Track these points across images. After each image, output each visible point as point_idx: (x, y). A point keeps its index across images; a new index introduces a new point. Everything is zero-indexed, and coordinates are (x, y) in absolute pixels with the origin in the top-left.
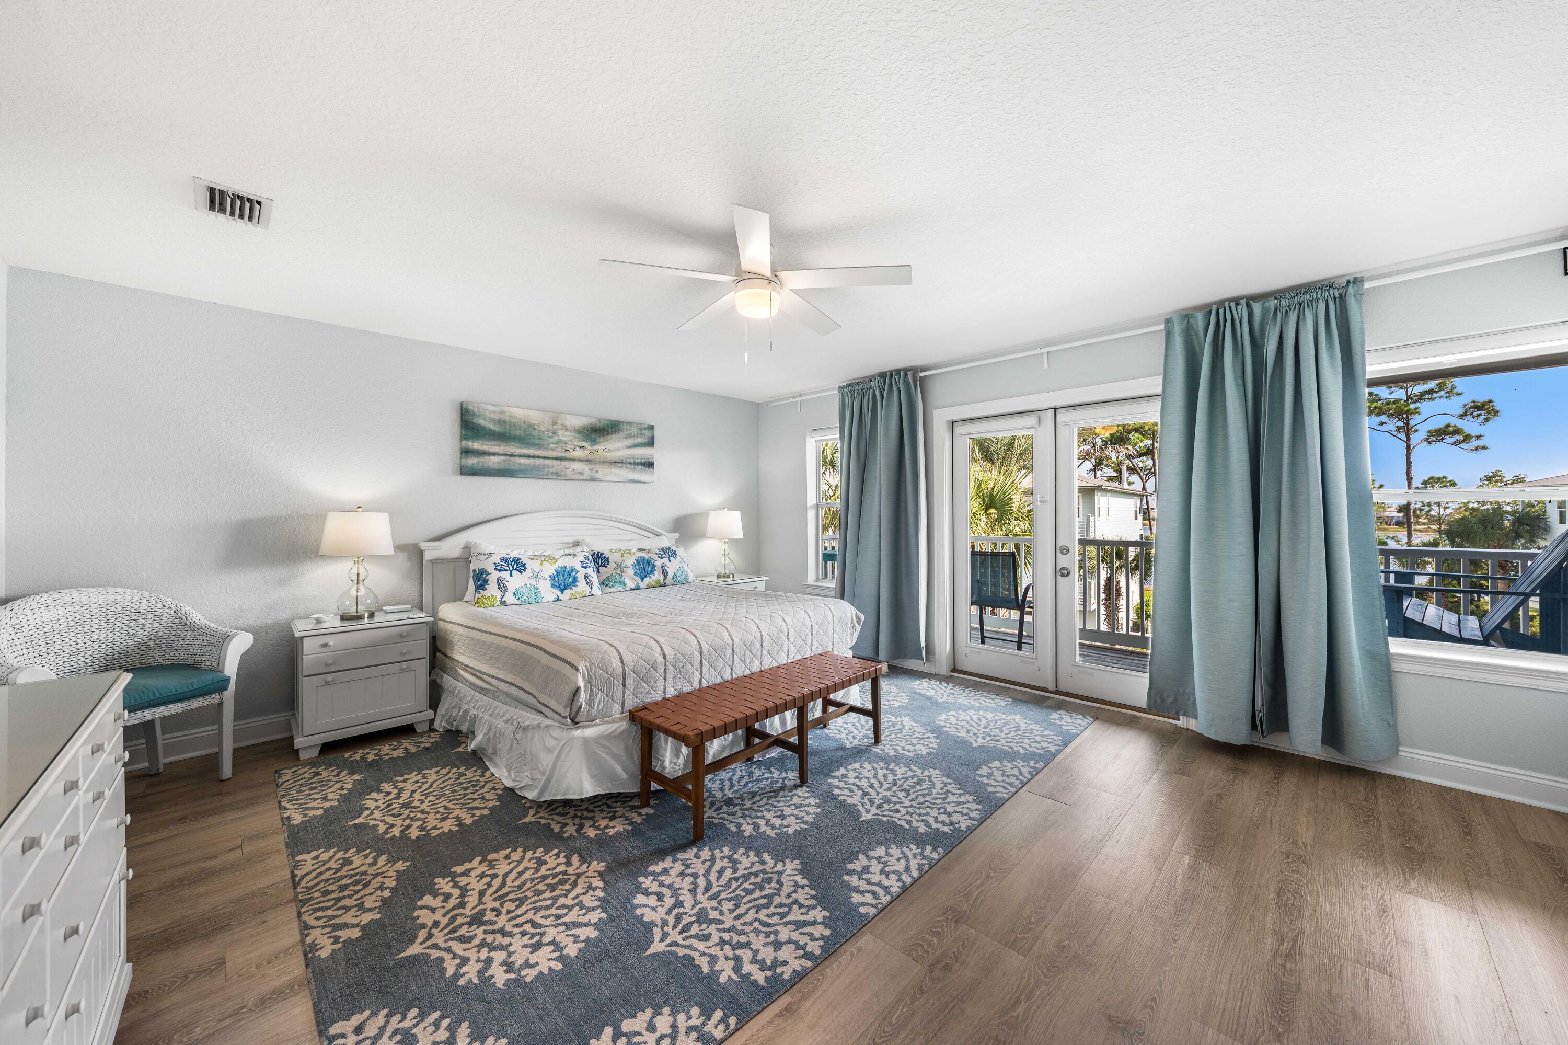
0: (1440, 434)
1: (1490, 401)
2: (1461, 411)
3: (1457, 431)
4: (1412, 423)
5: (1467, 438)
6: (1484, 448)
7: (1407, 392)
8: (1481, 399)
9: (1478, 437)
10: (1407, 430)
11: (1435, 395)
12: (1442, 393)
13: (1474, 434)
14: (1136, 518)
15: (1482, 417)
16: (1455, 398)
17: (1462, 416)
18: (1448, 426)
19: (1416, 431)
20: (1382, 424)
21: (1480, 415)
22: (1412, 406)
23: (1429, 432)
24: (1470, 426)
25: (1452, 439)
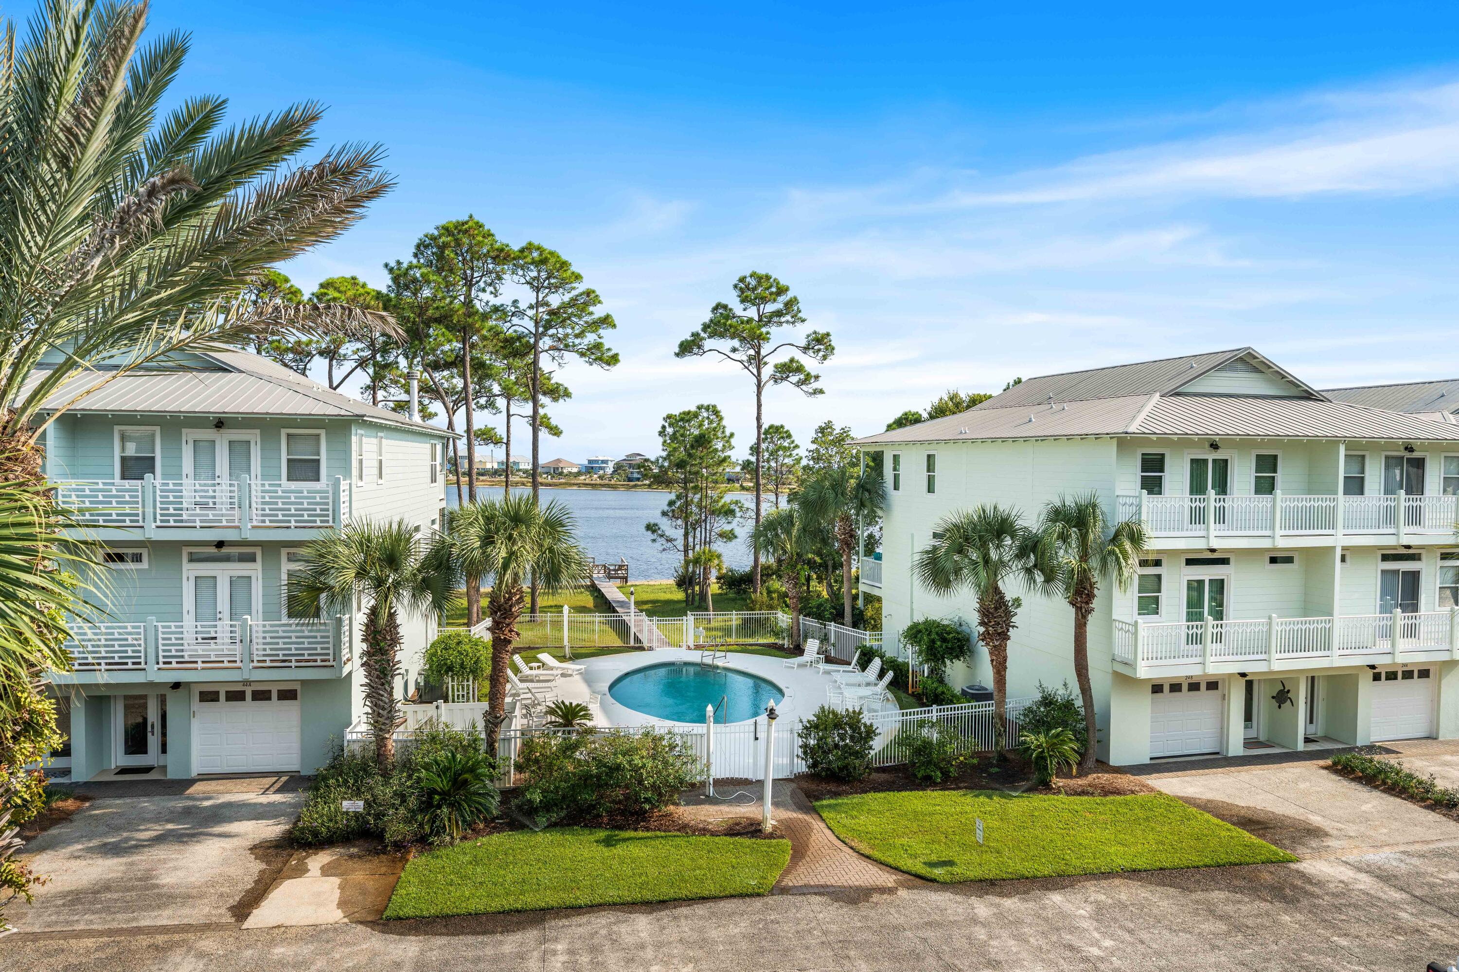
0: (787, 370)
1: (828, 334)
2: (803, 343)
3: (799, 369)
4: (763, 352)
5: (807, 379)
6: (821, 392)
7: (759, 310)
8: (822, 331)
9: (817, 377)
10: (757, 361)
11: (783, 319)
12: (788, 318)
13: (813, 373)
14: (434, 480)
15: (821, 354)
16: (799, 325)
17: (806, 349)
18: (792, 360)
19: (766, 364)
20: (734, 350)
21: (819, 350)
22: (764, 330)
23: (776, 366)
24: (810, 363)
25: (794, 379)
